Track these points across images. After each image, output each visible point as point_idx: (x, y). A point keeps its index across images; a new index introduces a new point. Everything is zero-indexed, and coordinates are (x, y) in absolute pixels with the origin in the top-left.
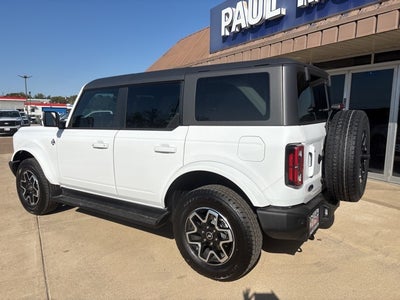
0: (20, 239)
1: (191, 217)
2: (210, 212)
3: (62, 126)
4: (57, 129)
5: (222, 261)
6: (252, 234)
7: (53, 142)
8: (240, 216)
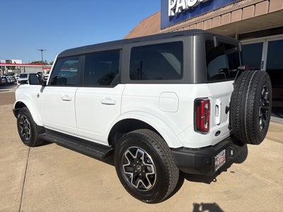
0: (14, 164)
1: (126, 153)
2: (138, 150)
3: (44, 85)
4: (41, 86)
5: (148, 188)
6: (169, 168)
7: (38, 96)
8: (160, 154)
